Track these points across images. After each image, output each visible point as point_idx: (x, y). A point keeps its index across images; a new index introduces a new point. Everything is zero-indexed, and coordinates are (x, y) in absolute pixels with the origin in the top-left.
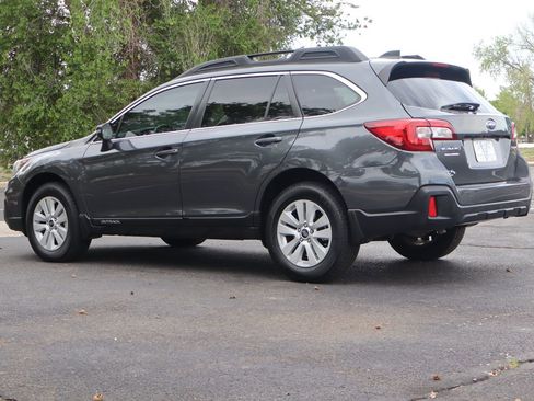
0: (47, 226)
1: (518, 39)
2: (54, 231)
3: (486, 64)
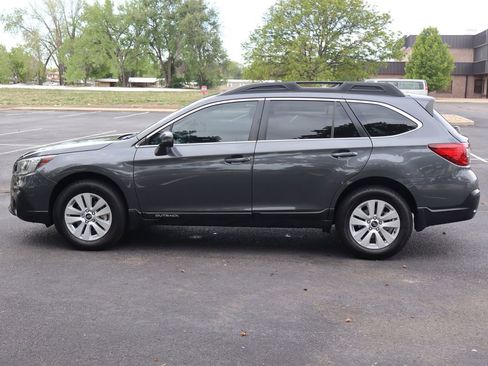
0: (82, 219)
1: (30, 11)
3: (8, 27)
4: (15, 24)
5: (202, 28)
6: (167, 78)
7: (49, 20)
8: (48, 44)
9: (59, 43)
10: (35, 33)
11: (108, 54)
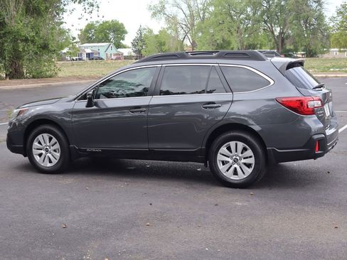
0: (43, 152)
2: (49, 154)
3: (154, 14)
4: (160, 12)
5: (308, 6)
6: (278, 49)
7: (184, 6)
8: (183, 26)
9: (193, 25)
10: (174, 18)
11: (229, 31)
